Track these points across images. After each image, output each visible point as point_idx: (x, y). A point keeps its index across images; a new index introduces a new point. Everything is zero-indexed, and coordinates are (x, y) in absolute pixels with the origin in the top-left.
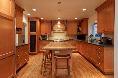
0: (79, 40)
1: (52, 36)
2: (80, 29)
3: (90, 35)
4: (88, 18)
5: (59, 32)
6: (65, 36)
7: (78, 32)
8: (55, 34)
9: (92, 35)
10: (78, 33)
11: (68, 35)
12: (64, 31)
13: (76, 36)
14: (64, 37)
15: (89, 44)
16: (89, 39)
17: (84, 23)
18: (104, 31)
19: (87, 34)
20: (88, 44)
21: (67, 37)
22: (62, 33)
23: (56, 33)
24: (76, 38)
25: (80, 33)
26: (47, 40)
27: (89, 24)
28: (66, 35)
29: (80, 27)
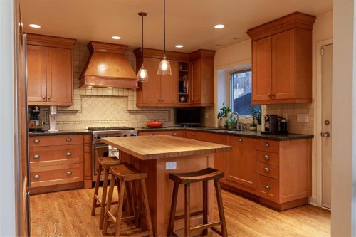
0: (182, 126)
1: (75, 112)
2: (186, 85)
3: (223, 109)
4: (214, 51)
5: (100, 93)
6: (131, 112)
7: (180, 96)
8: (87, 103)
9: (229, 110)
10: (180, 100)
11: (142, 108)
12: (126, 93)
13: (173, 112)
14: (127, 116)
17: (202, 66)
18: (273, 98)
19: (212, 105)
20: (228, 137)
21: (139, 116)
22: (118, 101)
23: (90, 100)
24: (173, 117)
25: (185, 101)
26: (53, 130)
27: (219, 71)
28: (135, 108)
29: (187, 79)
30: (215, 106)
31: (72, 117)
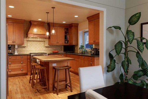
0: (66, 52)
1: (24, 47)
2: (68, 37)
3: (81, 46)
4: (78, 24)
5: (34, 40)
6: (46, 47)
7: (65, 41)
9: (83, 46)
10: (65, 43)
11: (51, 45)
12: (44, 40)
13: (63, 47)
14: (45, 49)
15: (81, 56)
16: (79, 50)
17: (73, 30)
18: (95, 42)
19: (77, 45)
21: (50, 49)
22: (41, 43)
23: (30, 43)
24: (63, 49)
25: (68, 43)
26: (16, 53)
27: (80, 32)
28: (48, 46)
29: (68, 34)
30: (79, 45)
31: (24, 49)
